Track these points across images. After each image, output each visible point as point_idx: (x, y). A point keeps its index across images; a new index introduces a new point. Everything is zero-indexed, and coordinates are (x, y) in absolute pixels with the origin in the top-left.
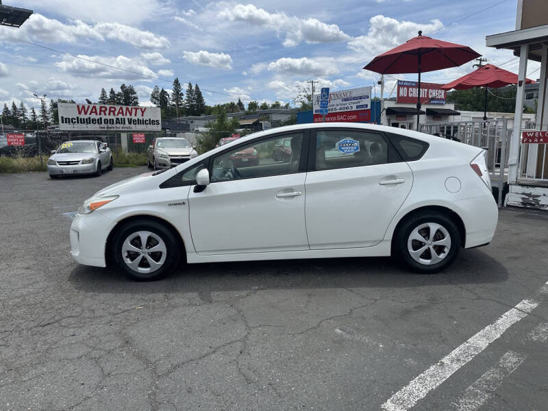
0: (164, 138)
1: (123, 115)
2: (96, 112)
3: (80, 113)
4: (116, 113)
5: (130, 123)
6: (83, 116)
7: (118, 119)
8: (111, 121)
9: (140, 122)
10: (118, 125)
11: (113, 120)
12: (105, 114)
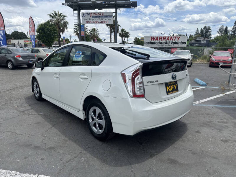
0: (186, 51)
1: (169, 40)
2: (158, 39)
3: (151, 40)
4: (166, 39)
5: (171, 44)
6: (153, 41)
7: (166, 42)
8: (163, 43)
9: (176, 43)
10: (166, 45)
11: (164, 42)
12: (161, 40)
